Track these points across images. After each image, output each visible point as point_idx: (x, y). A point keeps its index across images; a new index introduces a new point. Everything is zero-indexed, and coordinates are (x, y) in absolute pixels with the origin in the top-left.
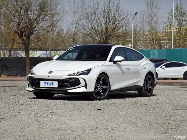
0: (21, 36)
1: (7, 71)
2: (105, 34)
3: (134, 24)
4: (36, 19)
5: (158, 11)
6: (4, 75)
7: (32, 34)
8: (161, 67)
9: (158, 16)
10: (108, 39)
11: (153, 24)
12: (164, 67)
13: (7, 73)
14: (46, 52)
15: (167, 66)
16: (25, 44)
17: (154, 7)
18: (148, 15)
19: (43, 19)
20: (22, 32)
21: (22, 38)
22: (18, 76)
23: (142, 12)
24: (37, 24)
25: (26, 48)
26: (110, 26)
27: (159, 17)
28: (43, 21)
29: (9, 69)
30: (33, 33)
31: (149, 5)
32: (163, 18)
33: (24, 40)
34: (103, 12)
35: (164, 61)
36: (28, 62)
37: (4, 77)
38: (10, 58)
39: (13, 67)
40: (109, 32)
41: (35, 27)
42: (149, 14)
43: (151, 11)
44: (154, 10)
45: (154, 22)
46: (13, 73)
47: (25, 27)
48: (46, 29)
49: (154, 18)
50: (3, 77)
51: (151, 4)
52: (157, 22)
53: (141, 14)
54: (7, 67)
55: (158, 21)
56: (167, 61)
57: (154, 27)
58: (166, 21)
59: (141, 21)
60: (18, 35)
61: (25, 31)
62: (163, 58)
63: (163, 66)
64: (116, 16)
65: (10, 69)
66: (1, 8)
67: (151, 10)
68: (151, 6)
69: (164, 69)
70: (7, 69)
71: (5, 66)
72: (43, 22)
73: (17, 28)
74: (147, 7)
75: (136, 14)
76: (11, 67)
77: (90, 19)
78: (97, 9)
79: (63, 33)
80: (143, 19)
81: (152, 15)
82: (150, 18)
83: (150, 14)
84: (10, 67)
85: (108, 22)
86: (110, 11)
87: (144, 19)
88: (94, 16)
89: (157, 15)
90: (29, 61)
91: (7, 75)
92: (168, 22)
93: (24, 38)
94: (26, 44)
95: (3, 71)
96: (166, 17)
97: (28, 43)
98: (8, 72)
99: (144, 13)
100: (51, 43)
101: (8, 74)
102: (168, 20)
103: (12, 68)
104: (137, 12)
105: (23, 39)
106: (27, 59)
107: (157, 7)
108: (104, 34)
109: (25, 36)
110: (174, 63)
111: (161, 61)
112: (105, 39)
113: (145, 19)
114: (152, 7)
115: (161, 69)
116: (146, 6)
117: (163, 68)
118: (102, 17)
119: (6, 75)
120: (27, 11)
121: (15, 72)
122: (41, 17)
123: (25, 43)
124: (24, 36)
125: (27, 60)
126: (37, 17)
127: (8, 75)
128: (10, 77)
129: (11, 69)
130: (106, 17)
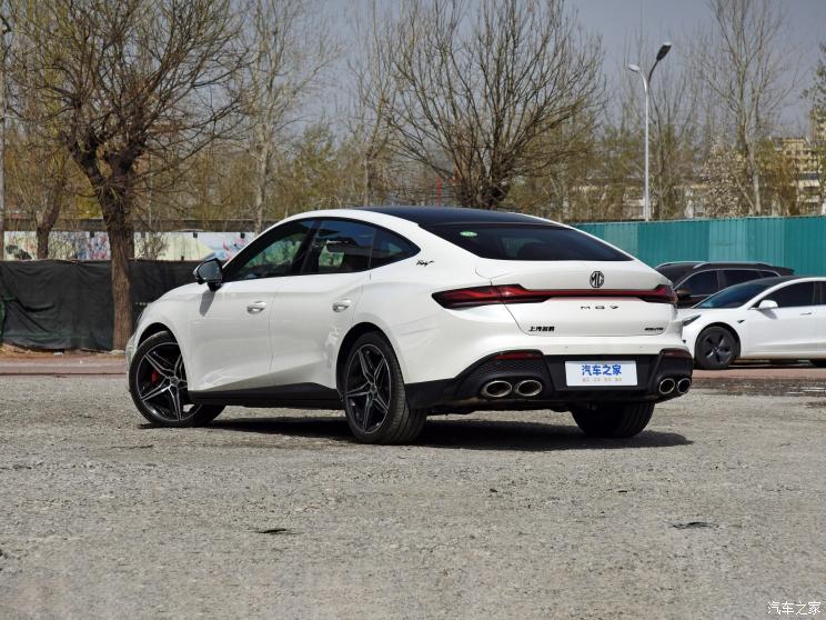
0: (88, 161)
1: (27, 327)
2: (492, 145)
3: (657, 102)
4: (159, 77)
5: (770, 39)
6: (12, 348)
7: (139, 148)
8: (756, 305)
9: (771, 63)
10: (505, 171)
11: (747, 99)
12: (772, 304)
13: (27, 338)
14: (243, 236)
15: (787, 298)
16: (105, 198)
17: (753, 17)
18: (724, 59)
19: (193, 75)
20: (93, 142)
21: (91, 171)
22: (78, 351)
23: (692, 46)
24: (163, 102)
25: (114, 219)
26: (514, 107)
27: (779, 66)
28: (193, 86)
29: (35, 316)
30: (143, 145)
31: (726, 12)
32: (797, 69)
33: (102, 180)
34: (478, 42)
35: (775, 275)
36: (121, 283)
37: (12, 357)
38: (42, 267)
39: (54, 310)
40: (511, 140)
41: (155, 116)
42: (727, 54)
43: (738, 40)
44: (750, 34)
45: (753, 92)
46: (56, 336)
47: (107, 117)
48: (208, 125)
49: (752, 70)
50: (8, 357)
51: (737, 8)
52: (767, 89)
53: (689, 50)
54: (29, 309)
55: (772, 86)
56: (788, 273)
57: (753, 113)
58: (812, 84)
59: (687, 89)
60: (75, 157)
61: (106, 133)
62: (771, 261)
63: (767, 298)
64: (546, 62)
65: (42, 317)
66: (6, 28)
67: (740, 33)
68: (739, 14)
69: (772, 316)
70: (28, 317)
71: (18, 302)
72: (192, 91)
73: (71, 121)
74: (717, 21)
75: (664, 51)
76: (47, 309)
77: (417, 74)
78: (453, 26)
79: (329, 146)
80: (697, 74)
81: (744, 59)
82: (734, 74)
83: (732, 51)
84: (41, 310)
85: (503, 89)
86: (513, 35)
87: (702, 76)
88: (437, 61)
89: (765, 57)
90: (126, 280)
91: (27, 349)
92: (819, 91)
93: (103, 167)
94: (112, 197)
95: (8, 329)
96: (812, 68)
97: (121, 192)
98: (30, 334)
99: (705, 48)
100: (263, 196)
101: (31, 343)
102: (819, 80)
103: (49, 311)
104: (667, 44)
105: (98, 172)
106: (117, 268)
107: (766, 19)
108: (488, 147)
109: (106, 159)
110: (817, 282)
111: (759, 277)
112: (492, 169)
113: (710, 76)
114: (743, 18)
115: (755, 312)
116: (714, 15)
117: (766, 311)
118: (476, 65)
119: (22, 347)
120: (117, 38)
121: (67, 332)
122: (184, 69)
123: (107, 193)
124: (102, 162)
125: (117, 275)
126: (161, 68)
127: (34, 349)
128: (41, 354)
129: (46, 320)
130: (492, 66)
